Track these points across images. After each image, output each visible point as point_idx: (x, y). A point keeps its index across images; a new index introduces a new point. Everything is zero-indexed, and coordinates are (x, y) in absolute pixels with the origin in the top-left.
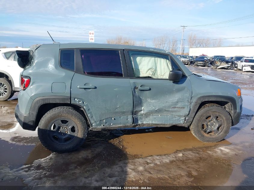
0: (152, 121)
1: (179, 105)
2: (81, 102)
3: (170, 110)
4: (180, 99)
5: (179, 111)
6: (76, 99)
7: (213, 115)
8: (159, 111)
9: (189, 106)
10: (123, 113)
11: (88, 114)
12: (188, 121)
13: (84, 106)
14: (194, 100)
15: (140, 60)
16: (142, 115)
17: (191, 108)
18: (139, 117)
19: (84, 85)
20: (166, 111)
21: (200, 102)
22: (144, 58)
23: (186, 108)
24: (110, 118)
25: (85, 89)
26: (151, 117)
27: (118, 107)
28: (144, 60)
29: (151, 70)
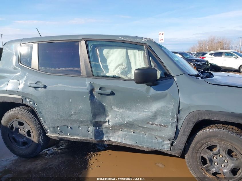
0: (122, 138)
1: (159, 120)
2: (32, 103)
3: (145, 126)
4: (159, 111)
5: (160, 131)
6: (27, 99)
7: (220, 144)
8: (129, 126)
9: (175, 125)
10: (81, 122)
11: (41, 118)
12: (176, 148)
13: (35, 108)
14: (184, 116)
15: (108, 53)
16: (108, 128)
17: (179, 127)
18: (104, 130)
19: (36, 84)
20: (139, 126)
21: (194, 120)
22: (112, 50)
23: (170, 126)
24: (66, 127)
25: (35, 88)
26: (120, 133)
27: (73, 114)
28: (113, 53)
29: (121, 66)
